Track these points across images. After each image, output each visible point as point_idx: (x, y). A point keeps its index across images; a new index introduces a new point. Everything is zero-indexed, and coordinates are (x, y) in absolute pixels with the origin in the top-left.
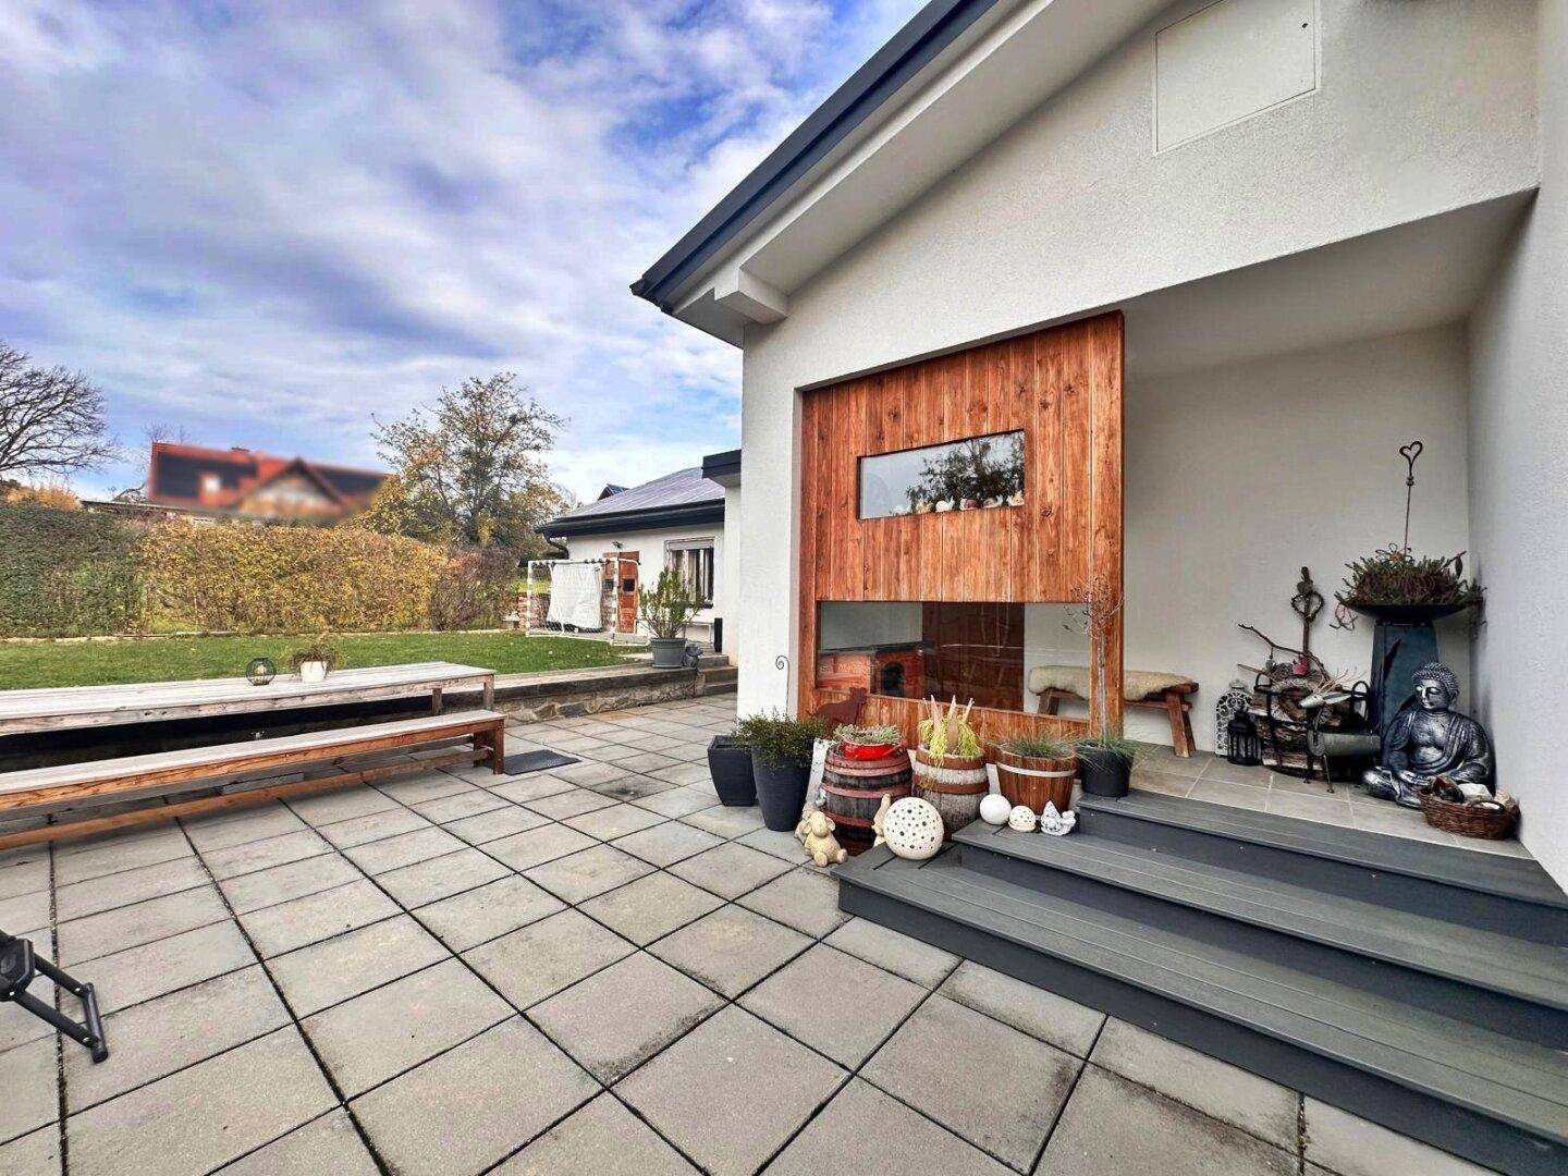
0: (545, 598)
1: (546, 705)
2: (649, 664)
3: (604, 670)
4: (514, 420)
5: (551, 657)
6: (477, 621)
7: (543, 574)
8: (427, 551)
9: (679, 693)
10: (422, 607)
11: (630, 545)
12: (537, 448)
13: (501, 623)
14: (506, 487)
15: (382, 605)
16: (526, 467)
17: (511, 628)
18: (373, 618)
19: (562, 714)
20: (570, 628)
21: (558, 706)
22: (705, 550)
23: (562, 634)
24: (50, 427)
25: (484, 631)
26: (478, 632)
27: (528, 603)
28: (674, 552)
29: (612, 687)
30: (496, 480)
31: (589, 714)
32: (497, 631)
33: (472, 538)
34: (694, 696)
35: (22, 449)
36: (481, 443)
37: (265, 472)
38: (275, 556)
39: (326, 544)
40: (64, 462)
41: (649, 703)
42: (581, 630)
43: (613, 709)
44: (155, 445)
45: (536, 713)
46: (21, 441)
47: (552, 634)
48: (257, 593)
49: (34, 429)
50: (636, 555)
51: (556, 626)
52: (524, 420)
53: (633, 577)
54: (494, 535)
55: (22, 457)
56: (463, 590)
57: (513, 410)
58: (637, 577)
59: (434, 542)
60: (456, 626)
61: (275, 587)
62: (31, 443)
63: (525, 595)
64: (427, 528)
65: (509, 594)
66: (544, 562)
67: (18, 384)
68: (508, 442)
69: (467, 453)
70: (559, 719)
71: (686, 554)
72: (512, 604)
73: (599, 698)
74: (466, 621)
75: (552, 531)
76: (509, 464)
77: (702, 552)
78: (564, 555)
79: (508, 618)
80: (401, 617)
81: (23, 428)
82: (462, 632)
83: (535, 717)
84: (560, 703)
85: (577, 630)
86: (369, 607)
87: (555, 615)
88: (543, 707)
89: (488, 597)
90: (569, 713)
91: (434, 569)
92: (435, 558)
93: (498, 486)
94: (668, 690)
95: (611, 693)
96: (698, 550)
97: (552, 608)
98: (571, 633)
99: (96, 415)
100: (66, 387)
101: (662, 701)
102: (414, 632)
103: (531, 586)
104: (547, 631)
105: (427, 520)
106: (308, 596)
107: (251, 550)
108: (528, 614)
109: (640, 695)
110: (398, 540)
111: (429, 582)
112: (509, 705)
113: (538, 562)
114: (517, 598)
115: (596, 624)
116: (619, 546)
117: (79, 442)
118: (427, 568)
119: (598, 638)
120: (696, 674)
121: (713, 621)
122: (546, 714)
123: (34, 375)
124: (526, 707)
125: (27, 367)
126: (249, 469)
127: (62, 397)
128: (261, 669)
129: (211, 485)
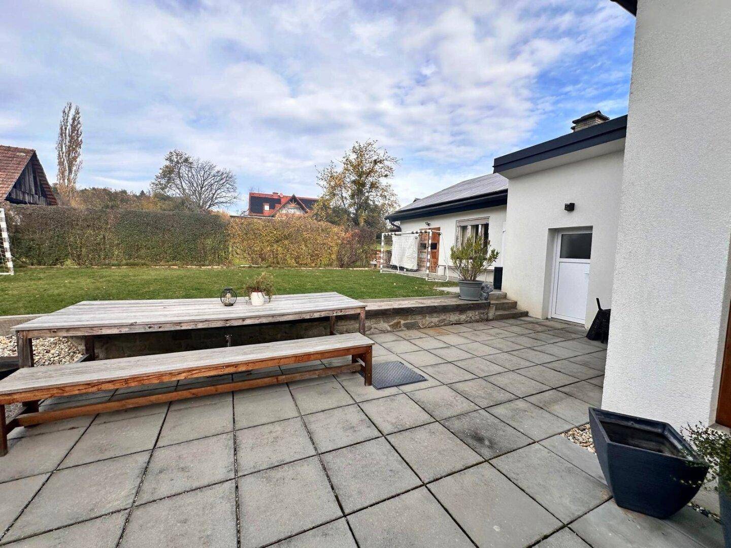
0: (389, 253)
1: (396, 321)
2: (458, 296)
3: (429, 299)
4: (375, 162)
5: (396, 287)
6: (358, 263)
7: (389, 241)
8: (335, 229)
9: (477, 317)
10: (334, 257)
11: (435, 224)
12: (386, 176)
13: (369, 265)
14: (371, 198)
15: (317, 255)
16: (380, 187)
17: (373, 267)
18: (313, 261)
19: (405, 327)
20: (402, 268)
21: (402, 322)
22: (482, 225)
23: (398, 272)
24: (223, 190)
25: (361, 269)
26: (358, 269)
27: (382, 255)
28: (461, 227)
29: (436, 312)
30: (367, 194)
31: (421, 328)
32: (366, 269)
33: (356, 223)
34: (487, 320)
35: (216, 198)
36: (360, 176)
37: (283, 201)
38: (275, 232)
39: (294, 227)
40: (226, 202)
41: (458, 323)
42: (407, 270)
43: (436, 326)
44: (250, 194)
45: (390, 326)
46: (215, 196)
47: (393, 271)
48: (268, 249)
49: (219, 191)
50: (439, 229)
51: (395, 267)
52: (381, 162)
53: (436, 242)
54: (365, 221)
55: (216, 201)
56: (351, 248)
57: (375, 158)
58: (439, 242)
59: (339, 225)
60: (348, 266)
61: (275, 246)
62: (218, 196)
63: (380, 251)
64: (336, 219)
65: (372, 250)
66: (390, 233)
67: (214, 176)
68: (372, 174)
69: (354, 182)
70: (403, 330)
71: (469, 228)
72: (374, 256)
73: (427, 318)
74: (353, 263)
75: (393, 219)
76: (373, 186)
77: (480, 226)
78: (399, 229)
79: (372, 262)
80: (325, 261)
81: (216, 192)
82: (351, 269)
83: (389, 329)
84: (404, 320)
85: (405, 270)
86: (312, 256)
87: (394, 261)
88: (393, 322)
89: (363, 252)
90: (409, 327)
91: (339, 238)
92: (340, 232)
93: (368, 197)
94: (471, 315)
95: (435, 315)
96: (478, 225)
97: (393, 257)
98: (403, 272)
99: (234, 185)
100: (226, 175)
101: (467, 322)
102: (330, 268)
103: (383, 247)
104: (390, 270)
105: (336, 216)
106: (288, 251)
107: (266, 229)
108: (382, 261)
109: (454, 317)
110: (323, 224)
111: (337, 244)
112: (374, 320)
113: (387, 234)
114: (375, 252)
115: (415, 268)
116: (428, 225)
117: (229, 195)
118: (336, 238)
119: (417, 275)
120: (489, 306)
121: (494, 269)
122: (396, 326)
123: (218, 172)
124: (384, 322)
125: (216, 169)
126: (278, 201)
127: (225, 179)
128: (228, 295)
129: (267, 208)
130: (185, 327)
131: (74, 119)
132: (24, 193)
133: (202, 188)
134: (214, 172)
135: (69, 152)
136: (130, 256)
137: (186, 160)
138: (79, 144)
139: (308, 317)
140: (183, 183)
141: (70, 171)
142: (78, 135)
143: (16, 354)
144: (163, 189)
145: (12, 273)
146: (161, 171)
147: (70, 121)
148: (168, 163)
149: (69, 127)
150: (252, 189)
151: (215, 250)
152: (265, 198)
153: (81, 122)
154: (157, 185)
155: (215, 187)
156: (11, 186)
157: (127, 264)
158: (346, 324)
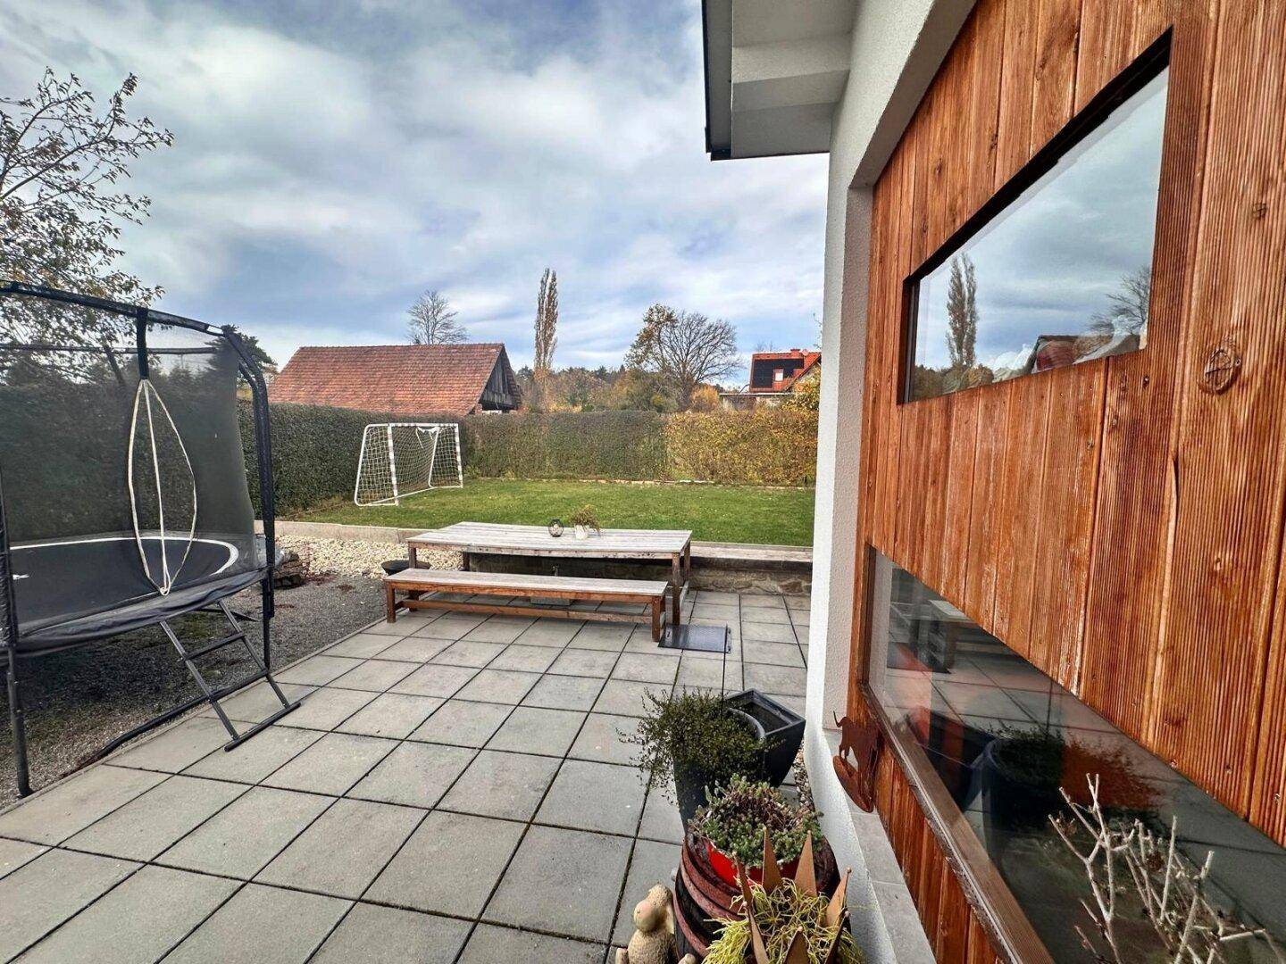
1: (792, 580)
18: (787, 475)
24: (716, 355)
35: (706, 368)
37: (807, 364)
40: (721, 373)
44: (754, 356)
46: (705, 364)
49: (711, 356)
55: (706, 373)
61: (728, 452)
62: (709, 365)
67: (704, 334)
81: (706, 358)
83: (780, 590)
86: (786, 467)
88: (788, 582)
99: (733, 344)
100: (720, 330)
117: (727, 360)
122: (793, 589)
123: (710, 327)
124: (772, 579)
125: (707, 324)
126: (799, 363)
127: (721, 335)
128: (556, 526)
129: (779, 376)
130: (504, 552)
131: (551, 289)
132: (494, 393)
133: (687, 355)
134: (704, 328)
135: (545, 329)
136: (561, 468)
137: (669, 317)
138: (554, 319)
139: (611, 556)
140: (664, 352)
141: (546, 352)
142: (554, 307)
143: (408, 559)
144: (639, 363)
145: (462, 486)
146: (637, 338)
147: (547, 291)
148: (646, 325)
149: (546, 299)
150: (760, 348)
151: (649, 460)
152: (779, 360)
153: (558, 290)
154: (633, 357)
155: (703, 352)
156: (483, 388)
157: (556, 477)
158: (711, 574)
